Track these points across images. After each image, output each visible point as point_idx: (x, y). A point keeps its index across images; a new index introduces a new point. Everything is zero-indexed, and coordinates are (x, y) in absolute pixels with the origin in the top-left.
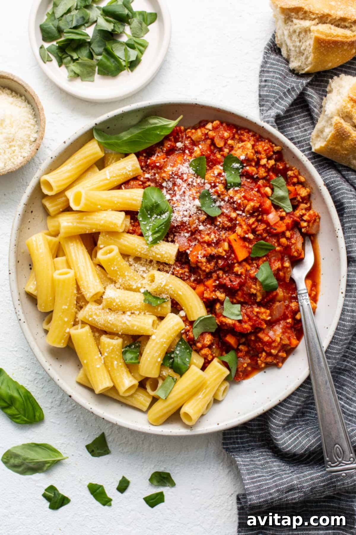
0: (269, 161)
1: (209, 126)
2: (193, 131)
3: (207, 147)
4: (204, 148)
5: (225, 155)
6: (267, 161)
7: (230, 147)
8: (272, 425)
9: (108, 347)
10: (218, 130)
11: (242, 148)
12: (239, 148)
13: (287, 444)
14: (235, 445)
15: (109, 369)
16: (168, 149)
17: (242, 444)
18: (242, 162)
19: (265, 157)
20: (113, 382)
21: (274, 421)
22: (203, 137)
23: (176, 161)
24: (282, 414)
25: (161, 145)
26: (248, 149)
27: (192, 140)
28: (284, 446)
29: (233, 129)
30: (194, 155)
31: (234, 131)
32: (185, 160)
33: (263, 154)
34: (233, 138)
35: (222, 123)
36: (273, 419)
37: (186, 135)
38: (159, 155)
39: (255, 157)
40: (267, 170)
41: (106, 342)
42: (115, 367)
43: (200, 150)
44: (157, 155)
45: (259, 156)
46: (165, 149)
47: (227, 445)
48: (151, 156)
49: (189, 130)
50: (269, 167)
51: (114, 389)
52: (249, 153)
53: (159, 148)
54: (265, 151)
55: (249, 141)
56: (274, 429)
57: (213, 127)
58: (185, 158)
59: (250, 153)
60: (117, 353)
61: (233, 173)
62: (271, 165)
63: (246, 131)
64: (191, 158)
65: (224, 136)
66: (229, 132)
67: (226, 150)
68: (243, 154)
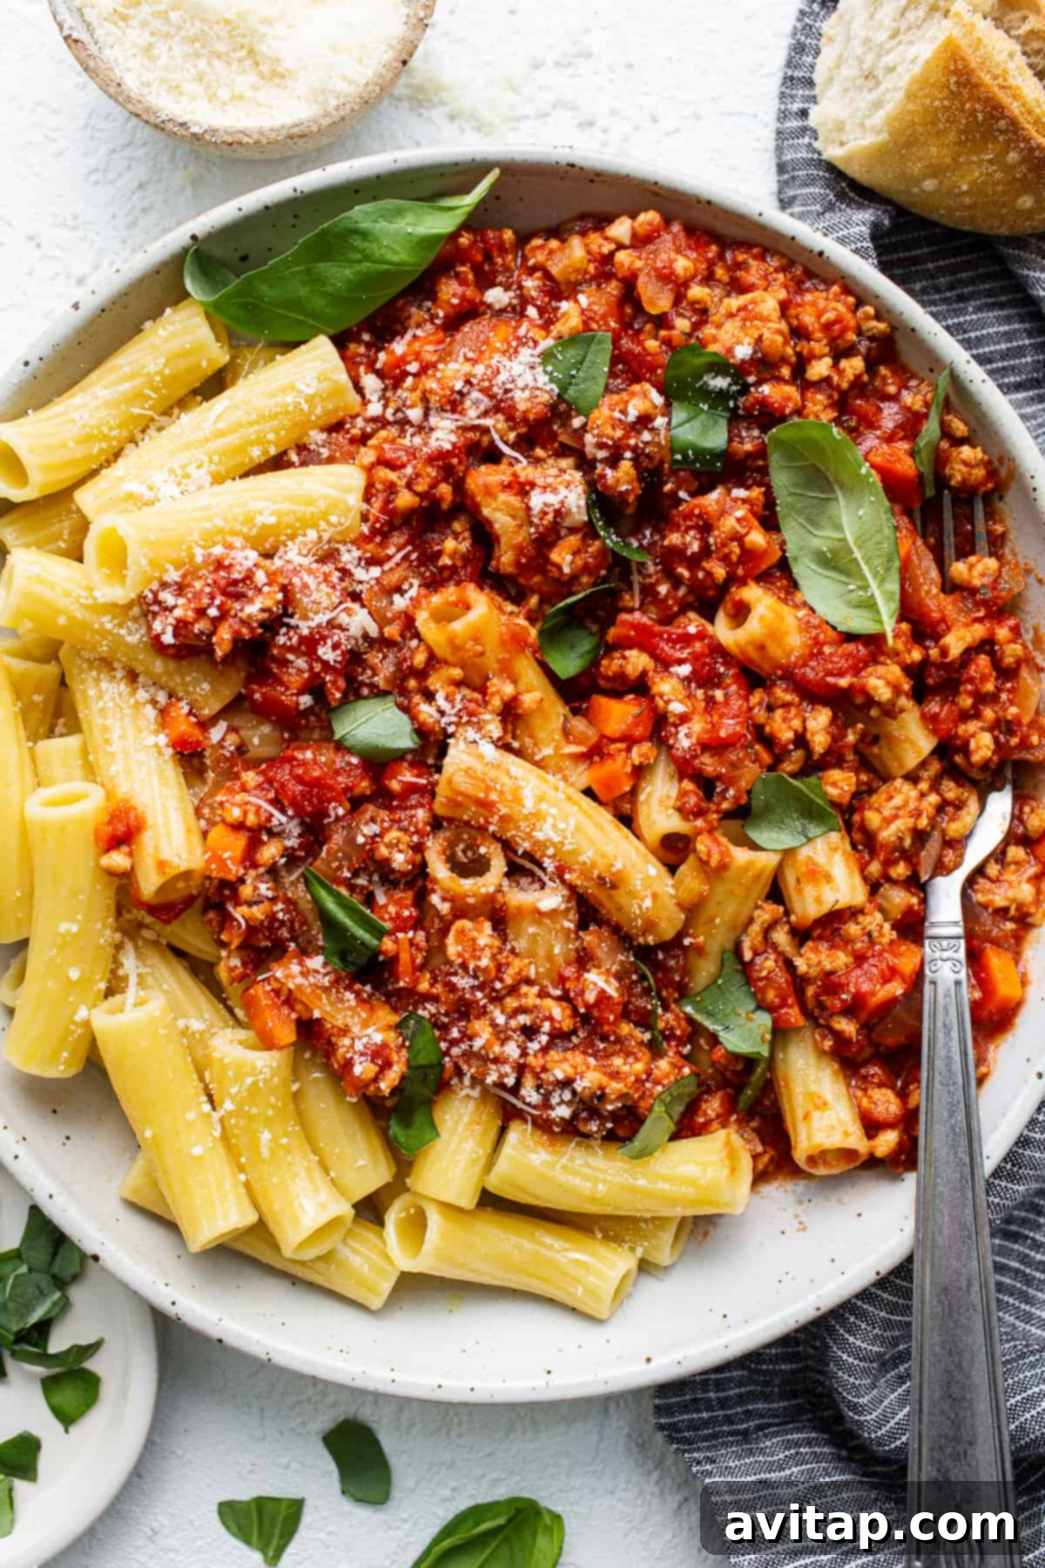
0: (844, 363)
1: (621, 229)
2: (554, 244)
3: (608, 304)
4: (595, 308)
5: (675, 342)
6: (835, 365)
7: (695, 311)
8: (845, 1357)
9: (239, 1077)
10: (652, 247)
11: (742, 314)
12: (731, 315)
13: (892, 1423)
14: (698, 1411)
15: (243, 1160)
16: (451, 311)
17: (723, 1407)
18: (738, 371)
19: (827, 350)
20: (256, 1207)
21: (851, 1339)
22: (591, 268)
23: (487, 342)
24: (883, 1314)
25: (427, 299)
26: (765, 319)
27: (547, 275)
28: (883, 1431)
29: (708, 244)
30: (556, 329)
31: (713, 250)
32: (522, 342)
33: (818, 341)
34: (708, 279)
35: (667, 222)
36: (848, 1332)
37: (525, 259)
38: (419, 332)
39: (789, 351)
40: (836, 396)
41: (227, 1060)
42: (265, 1152)
43: (583, 312)
44: (415, 337)
45: (804, 347)
46: (441, 314)
47: (672, 1415)
48: (391, 341)
49: (537, 242)
50: (845, 385)
51: (260, 1229)
52: (767, 334)
53: (419, 307)
54: (827, 327)
55: (766, 289)
56: (850, 1370)
57: (634, 235)
58: (522, 331)
59: (773, 333)
60: (272, 1099)
61: (706, 407)
62: (850, 375)
63: (755, 251)
64: (545, 338)
65: (673, 273)
66: (695, 255)
67: (682, 324)
68: (747, 340)
